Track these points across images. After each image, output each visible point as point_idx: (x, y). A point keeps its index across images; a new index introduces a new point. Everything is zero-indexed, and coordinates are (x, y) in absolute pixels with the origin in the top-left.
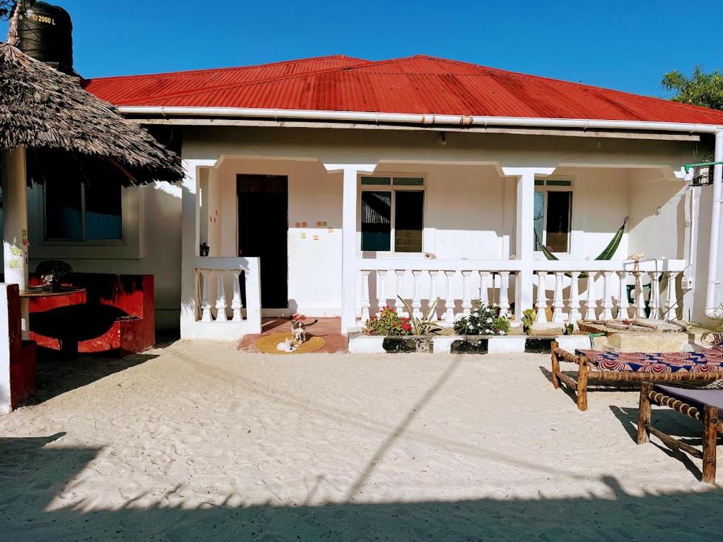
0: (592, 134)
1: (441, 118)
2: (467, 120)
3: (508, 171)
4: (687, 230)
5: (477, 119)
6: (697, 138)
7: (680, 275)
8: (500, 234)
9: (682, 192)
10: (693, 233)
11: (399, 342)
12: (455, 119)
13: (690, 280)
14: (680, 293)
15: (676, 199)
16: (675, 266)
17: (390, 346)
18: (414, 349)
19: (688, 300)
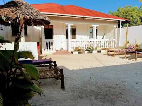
0: (105, 20)
1: (86, 17)
2: (90, 17)
3: (93, 25)
4: (115, 35)
5: (91, 17)
6: (118, 21)
7: (115, 41)
8: (87, 36)
9: (114, 29)
10: (116, 35)
11: (80, 52)
12: (88, 17)
13: (116, 42)
14: (115, 43)
15: (113, 30)
16: (114, 40)
17: (79, 53)
18: (82, 53)
19: (116, 45)
